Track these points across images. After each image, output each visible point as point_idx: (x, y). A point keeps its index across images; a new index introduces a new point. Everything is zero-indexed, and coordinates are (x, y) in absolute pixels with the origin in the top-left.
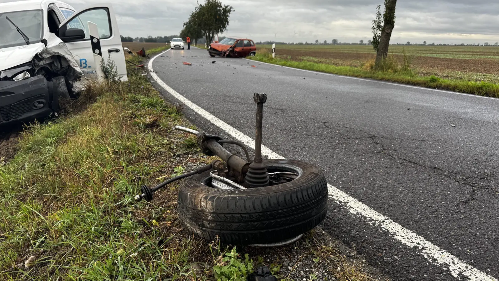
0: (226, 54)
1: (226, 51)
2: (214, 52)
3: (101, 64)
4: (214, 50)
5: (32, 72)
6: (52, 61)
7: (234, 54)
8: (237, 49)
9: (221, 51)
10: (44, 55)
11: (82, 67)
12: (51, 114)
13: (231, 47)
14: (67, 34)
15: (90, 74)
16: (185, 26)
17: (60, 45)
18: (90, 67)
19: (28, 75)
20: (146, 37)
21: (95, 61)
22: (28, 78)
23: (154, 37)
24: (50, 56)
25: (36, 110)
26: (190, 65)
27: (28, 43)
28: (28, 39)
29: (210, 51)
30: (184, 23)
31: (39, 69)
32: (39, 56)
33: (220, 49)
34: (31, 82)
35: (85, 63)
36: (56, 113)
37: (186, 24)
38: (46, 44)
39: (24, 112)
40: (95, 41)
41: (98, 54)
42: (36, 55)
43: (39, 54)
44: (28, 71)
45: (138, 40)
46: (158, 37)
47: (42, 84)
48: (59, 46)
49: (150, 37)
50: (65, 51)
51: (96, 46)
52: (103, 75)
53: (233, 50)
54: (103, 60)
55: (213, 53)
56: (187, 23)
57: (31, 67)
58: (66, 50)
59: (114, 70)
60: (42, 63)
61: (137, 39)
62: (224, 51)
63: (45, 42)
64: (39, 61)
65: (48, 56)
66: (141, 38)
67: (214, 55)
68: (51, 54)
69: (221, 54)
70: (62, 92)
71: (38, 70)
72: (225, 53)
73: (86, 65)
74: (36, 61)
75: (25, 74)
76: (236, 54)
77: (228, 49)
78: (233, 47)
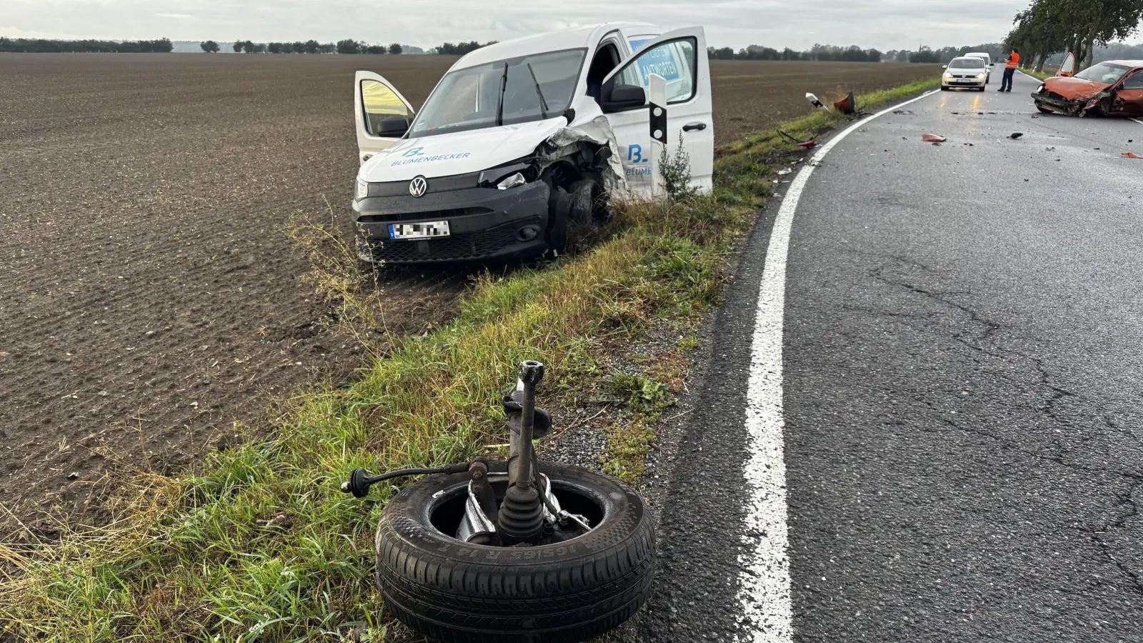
0: (1087, 108)
1: (1089, 100)
2: (1049, 101)
3: (661, 160)
4: (1053, 95)
5: (530, 175)
6: (577, 150)
7: (1111, 107)
8: (1126, 94)
9: (1074, 100)
10: (559, 142)
11: (631, 161)
12: (547, 251)
13: (1106, 90)
14: (614, 97)
15: (643, 175)
16: (1019, 22)
17: (596, 120)
18: (645, 160)
19: (523, 180)
20: (915, 49)
21: (651, 151)
22: (520, 185)
23: (934, 49)
24: (571, 142)
25: (522, 242)
26: (936, 142)
27: (545, 117)
28: (547, 109)
29: (1040, 98)
30: (1017, 13)
31: (548, 165)
32: (550, 143)
33: (1068, 93)
34: (522, 193)
35: (638, 154)
36: (555, 251)
37: (1024, 17)
38: (570, 121)
39: (504, 244)
40: (658, 112)
41: (660, 139)
42: (544, 144)
43: (550, 140)
44: (522, 171)
45: (895, 57)
46: (945, 49)
47: (541, 196)
48: (593, 124)
49: (925, 49)
50: (604, 133)
51: (658, 123)
52: (662, 180)
53: (1114, 95)
54: (665, 152)
55: (1048, 104)
56: (1027, 14)
57: (529, 165)
58: (605, 130)
59: (685, 173)
60: (554, 156)
61: (891, 54)
62: (1081, 99)
63: (570, 115)
64: (548, 153)
65: (567, 143)
66: (903, 52)
67: (1049, 108)
68: (573, 139)
69: (1071, 106)
70: (580, 211)
71: (545, 169)
72: (1083, 104)
73: (640, 157)
74: (544, 153)
75: (518, 178)
76: (1122, 109)
77: (1096, 93)
78: (1113, 90)
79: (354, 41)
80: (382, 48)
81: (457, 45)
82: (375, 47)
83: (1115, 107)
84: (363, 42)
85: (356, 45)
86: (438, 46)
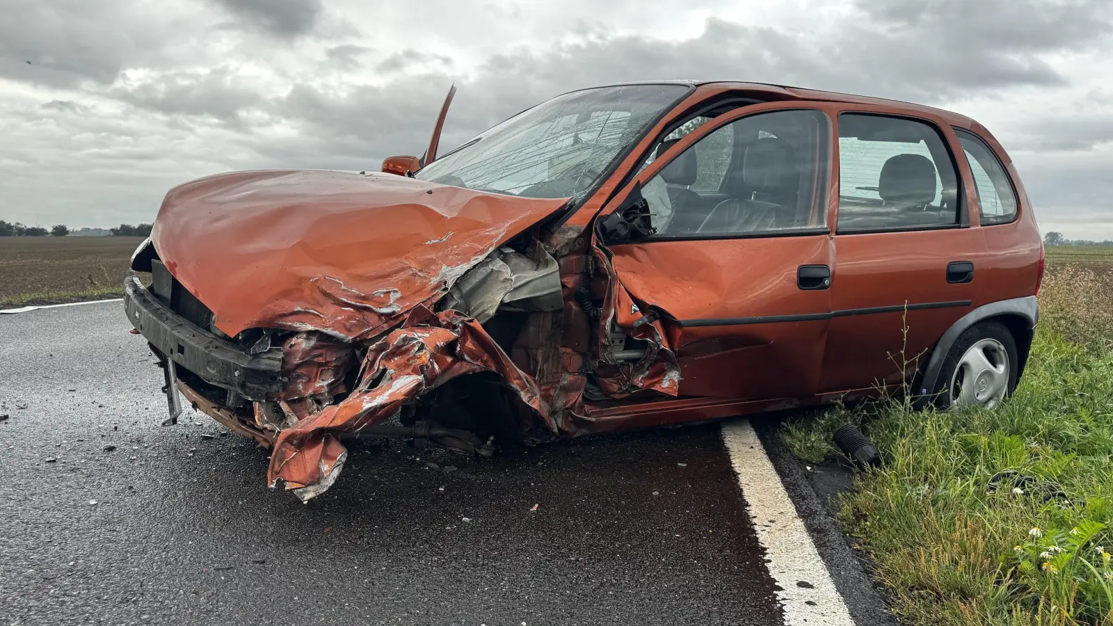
76: (670, 381)
77: (452, 273)
78: (582, 245)
79: (7, 222)
80: (43, 229)
81: (136, 227)
82: (33, 229)
83: (613, 370)
84: (18, 224)
85: (9, 226)
86: (114, 227)
